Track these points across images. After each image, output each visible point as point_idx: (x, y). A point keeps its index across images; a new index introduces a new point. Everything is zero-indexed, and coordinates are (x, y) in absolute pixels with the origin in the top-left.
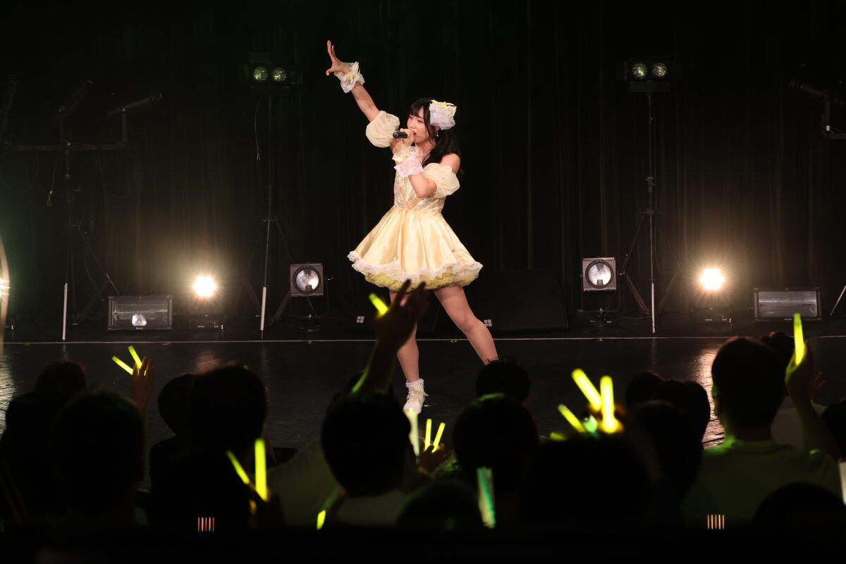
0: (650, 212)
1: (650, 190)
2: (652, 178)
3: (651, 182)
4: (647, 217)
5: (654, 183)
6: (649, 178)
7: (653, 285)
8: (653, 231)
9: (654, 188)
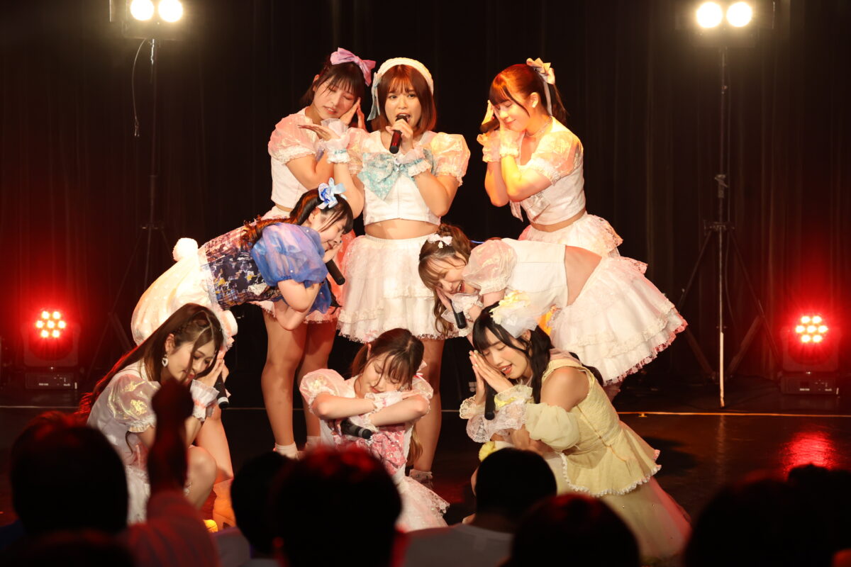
0: (719, 227)
1: (721, 194)
2: (724, 176)
3: (721, 183)
4: (715, 234)
5: (726, 183)
6: (720, 176)
7: (722, 335)
8: (723, 255)
9: (726, 190)
